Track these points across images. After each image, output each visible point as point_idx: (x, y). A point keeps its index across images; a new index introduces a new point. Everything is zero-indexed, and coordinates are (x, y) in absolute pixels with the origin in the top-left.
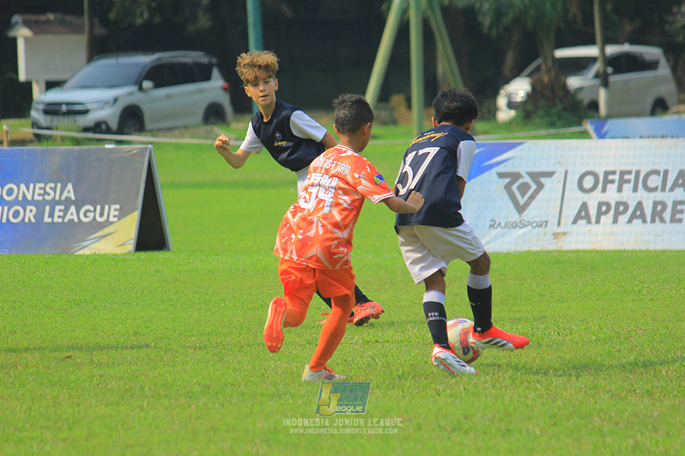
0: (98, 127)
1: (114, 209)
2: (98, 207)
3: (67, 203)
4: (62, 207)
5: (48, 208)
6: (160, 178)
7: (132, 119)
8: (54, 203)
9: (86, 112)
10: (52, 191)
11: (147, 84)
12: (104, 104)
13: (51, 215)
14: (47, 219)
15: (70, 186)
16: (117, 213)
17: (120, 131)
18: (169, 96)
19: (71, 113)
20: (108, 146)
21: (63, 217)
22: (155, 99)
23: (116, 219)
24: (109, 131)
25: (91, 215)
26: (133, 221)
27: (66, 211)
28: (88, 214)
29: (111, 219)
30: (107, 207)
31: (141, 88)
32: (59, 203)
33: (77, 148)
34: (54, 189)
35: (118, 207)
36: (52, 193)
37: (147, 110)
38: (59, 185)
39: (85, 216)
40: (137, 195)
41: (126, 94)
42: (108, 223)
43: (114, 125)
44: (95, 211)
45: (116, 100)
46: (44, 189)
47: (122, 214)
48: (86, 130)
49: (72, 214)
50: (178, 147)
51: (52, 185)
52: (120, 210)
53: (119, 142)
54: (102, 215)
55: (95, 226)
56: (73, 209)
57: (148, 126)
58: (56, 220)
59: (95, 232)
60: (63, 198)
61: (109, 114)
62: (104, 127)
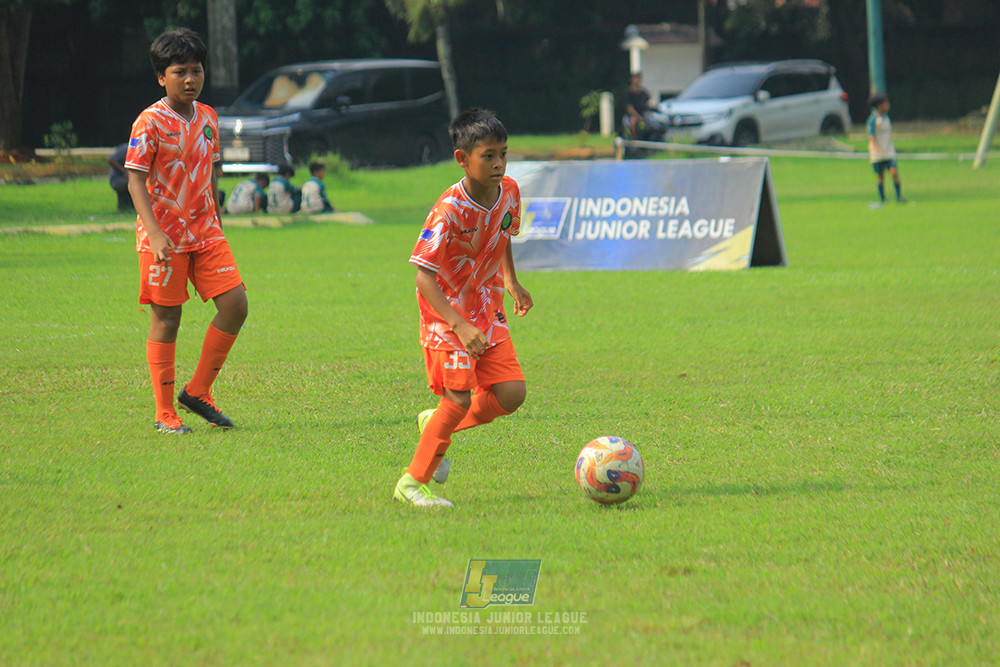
0: (713, 140)
1: (728, 225)
2: (713, 223)
3: (681, 218)
4: (676, 222)
5: (661, 224)
6: (776, 192)
7: (747, 131)
8: (667, 218)
9: (699, 124)
10: (665, 205)
11: (763, 95)
12: (720, 115)
13: (665, 230)
14: (660, 235)
15: (684, 201)
16: (732, 228)
17: (735, 143)
18: (785, 108)
19: (684, 126)
20: (724, 159)
21: (677, 232)
22: (772, 110)
23: (731, 234)
24: (723, 144)
25: (705, 231)
26: (748, 236)
27: (679, 226)
28: (702, 229)
29: (726, 234)
30: (721, 223)
31: (756, 99)
32: (673, 217)
33: (691, 162)
34: (668, 204)
35: (732, 221)
36: (666, 207)
37: (763, 122)
38: (673, 200)
39: (699, 229)
40: (752, 210)
41: (740, 105)
42: (721, 239)
43: (729, 136)
44: (709, 225)
45: (730, 112)
46: (658, 203)
47: (737, 229)
48: (701, 142)
49: (686, 229)
50: (795, 160)
51: (665, 199)
52: (735, 225)
53: (733, 155)
54: (716, 230)
55: (708, 242)
56: (687, 224)
57: (764, 137)
58: (671, 234)
59: (708, 247)
60: (678, 212)
61: (723, 126)
62: (718, 140)
